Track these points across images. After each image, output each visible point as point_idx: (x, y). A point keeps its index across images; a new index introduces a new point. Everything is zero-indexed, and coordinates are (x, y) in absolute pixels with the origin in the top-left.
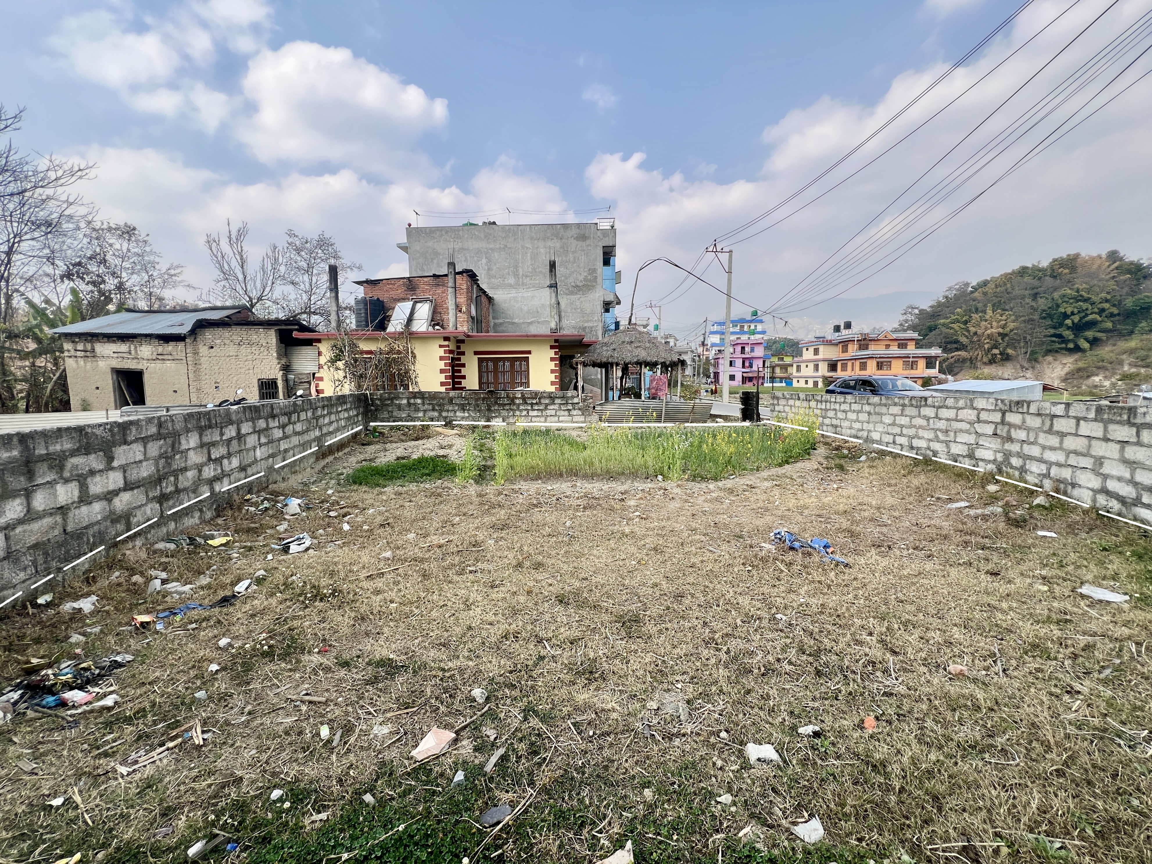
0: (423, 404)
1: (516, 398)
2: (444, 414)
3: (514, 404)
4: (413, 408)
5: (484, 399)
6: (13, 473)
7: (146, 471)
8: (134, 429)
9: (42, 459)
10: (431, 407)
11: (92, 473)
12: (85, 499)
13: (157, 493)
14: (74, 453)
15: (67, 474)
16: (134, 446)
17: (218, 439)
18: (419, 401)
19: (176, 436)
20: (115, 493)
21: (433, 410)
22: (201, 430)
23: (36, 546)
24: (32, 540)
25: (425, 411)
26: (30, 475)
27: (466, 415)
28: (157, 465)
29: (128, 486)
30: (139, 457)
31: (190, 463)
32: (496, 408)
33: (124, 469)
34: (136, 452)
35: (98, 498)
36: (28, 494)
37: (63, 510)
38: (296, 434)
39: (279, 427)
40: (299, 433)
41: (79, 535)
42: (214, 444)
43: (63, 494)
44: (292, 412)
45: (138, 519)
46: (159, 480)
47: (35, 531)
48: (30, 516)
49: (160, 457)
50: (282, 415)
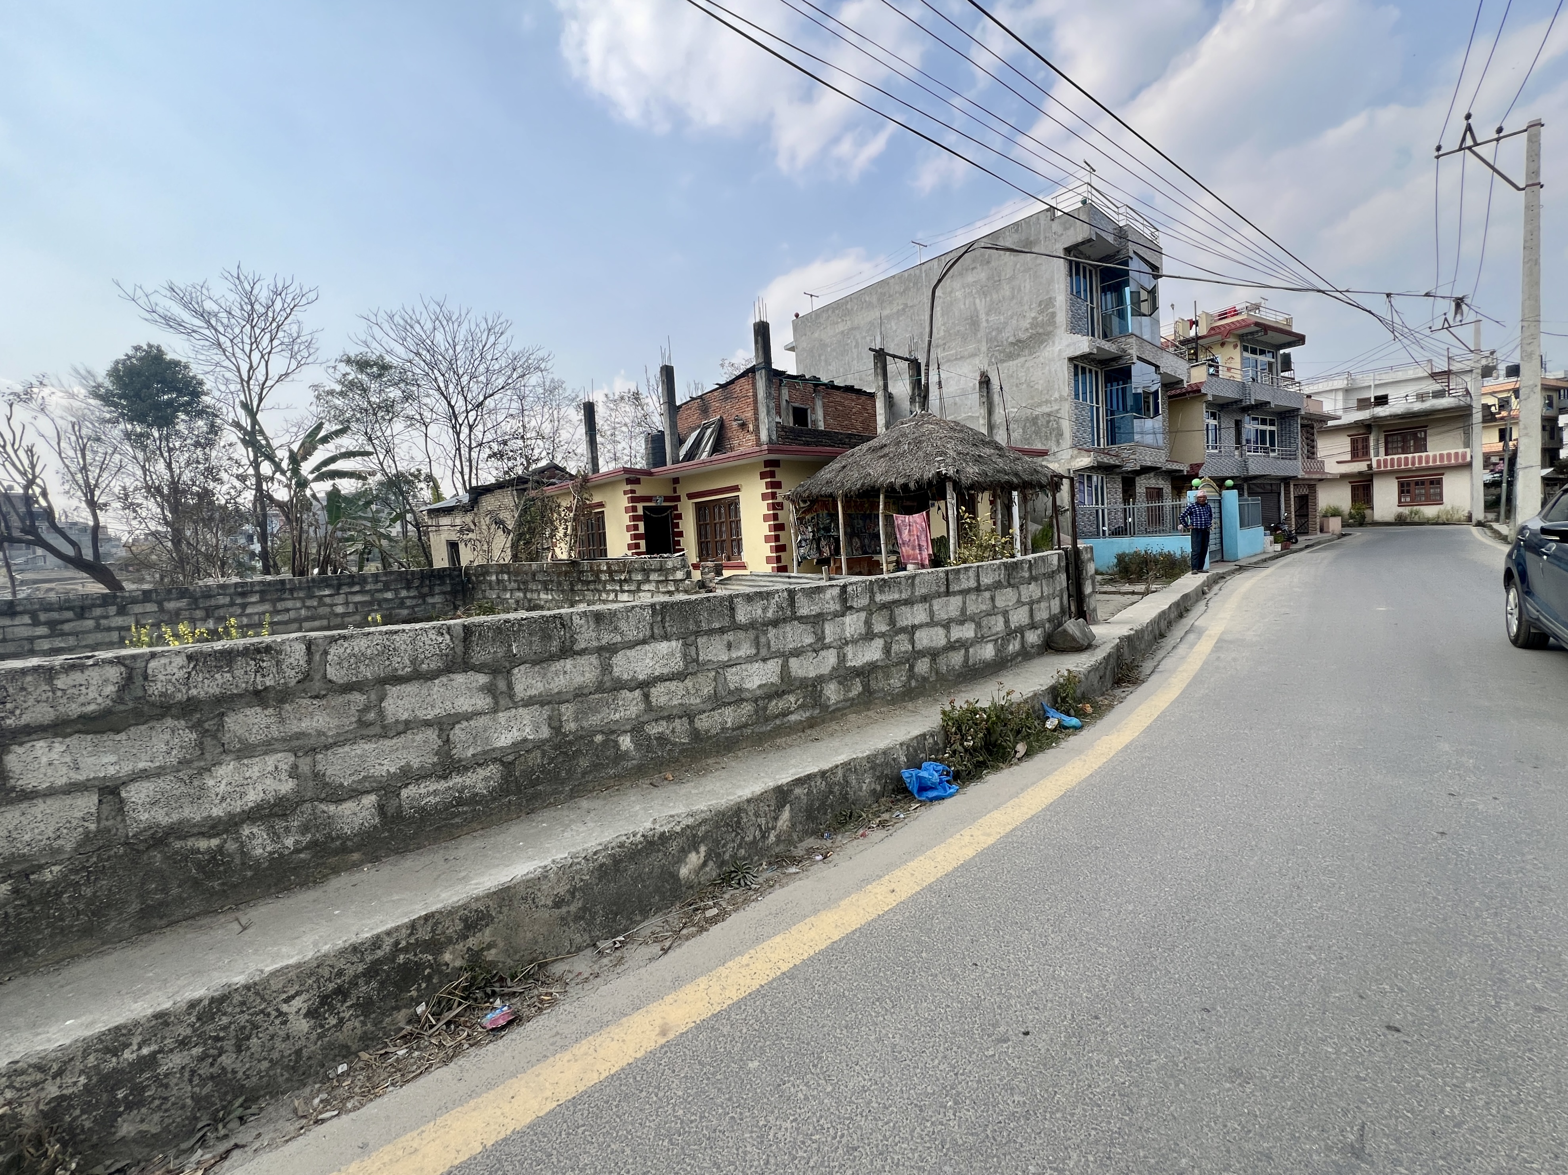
1: (602, 572)
2: (529, 595)
3: (600, 581)
5: (566, 573)
27: (550, 597)
32: (579, 587)
38: (109, 629)
39: (36, 623)
40: (121, 629)
44: (94, 605)
50: (48, 610)
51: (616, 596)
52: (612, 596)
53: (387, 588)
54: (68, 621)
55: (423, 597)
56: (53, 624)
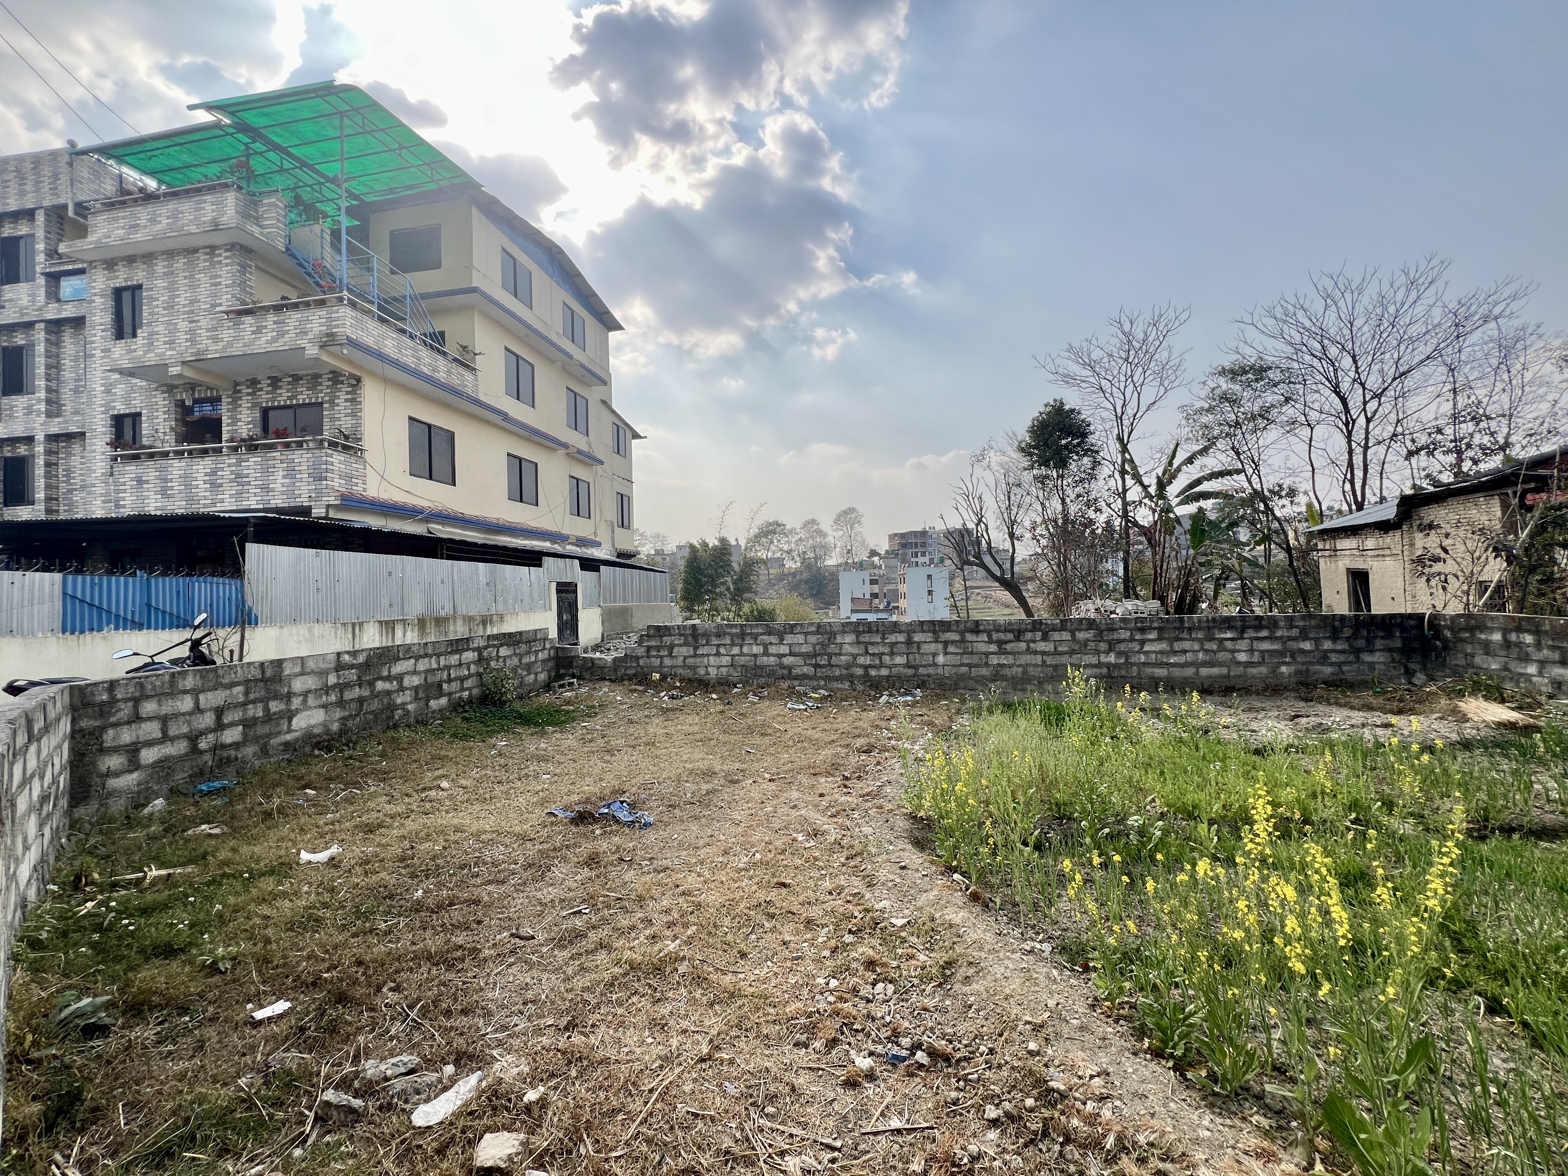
6: (736, 637)
7: (804, 649)
8: (798, 628)
9: (748, 634)
11: (771, 644)
12: (766, 653)
13: (814, 662)
14: (762, 634)
15: (758, 642)
16: (798, 636)
17: (879, 640)
18: (1529, 639)
19: (832, 635)
20: (784, 655)
22: (858, 634)
23: (743, 666)
24: (742, 663)
26: (743, 639)
28: (814, 648)
29: (791, 654)
30: (802, 641)
31: (844, 651)
33: (790, 645)
34: (800, 639)
35: (773, 655)
36: (741, 646)
37: (755, 656)
38: (1035, 653)
39: (990, 641)
40: (1043, 653)
41: (762, 668)
42: (872, 644)
43: (757, 649)
44: (1027, 630)
45: (797, 671)
46: (815, 655)
47: (743, 660)
48: (742, 654)
49: (818, 644)
50: (998, 631)
53: (1304, 636)
54: (1010, 641)
55: (1357, 652)
56: (1000, 643)
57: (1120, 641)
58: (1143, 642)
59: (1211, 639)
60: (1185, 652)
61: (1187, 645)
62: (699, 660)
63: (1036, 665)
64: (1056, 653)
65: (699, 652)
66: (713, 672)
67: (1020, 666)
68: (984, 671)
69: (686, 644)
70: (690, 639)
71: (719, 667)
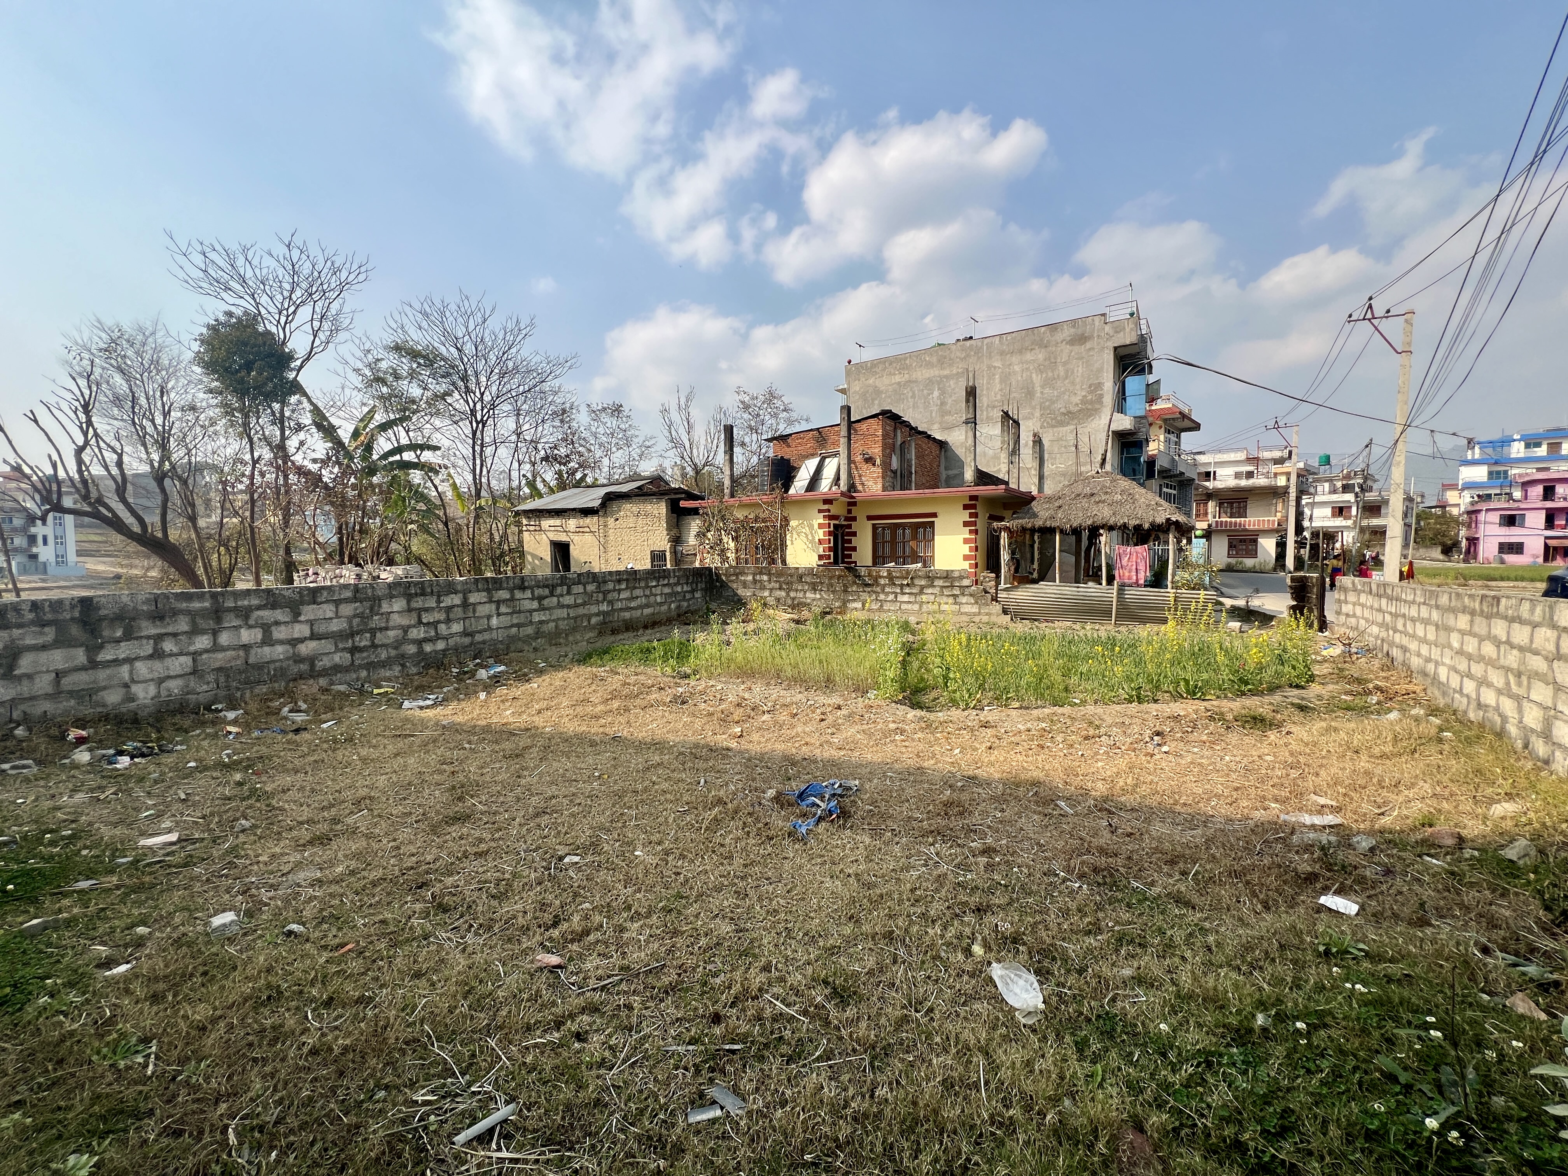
0: (770, 581)
1: (881, 577)
2: (792, 594)
3: (878, 585)
4: (758, 585)
5: (839, 577)
6: (203, 617)
7: (336, 626)
8: (325, 593)
9: (229, 610)
10: (777, 586)
11: (277, 623)
12: (268, 641)
13: (349, 644)
14: (259, 608)
15: (251, 622)
16: (324, 606)
17: (434, 605)
18: (765, 578)
19: (376, 601)
20: (302, 640)
21: (780, 589)
22: (409, 597)
23: (220, 669)
24: (217, 665)
25: (771, 590)
26: (219, 620)
27: (818, 596)
28: (350, 622)
29: (313, 637)
30: (330, 614)
31: (391, 624)
32: (854, 589)
33: (311, 623)
34: (328, 610)
35: (281, 642)
36: (215, 633)
37: (246, 647)
38: (563, 606)
39: (533, 599)
40: (568, 606)
41: (260, 667)
42: (427, 610)
43: (247, 636)
44: (557, 585)
45: (324, 663)
46: (352, 635)
47: (219, 659)
48: (216, 648)
49: (355, 616)
50: (539, 587)
51: (896, 597)
52: (891, 597)
54: (547, 597)
56: (540, 599)
57: (609, 591)
58: (619, 591)
59: (647, 587)
60: (637, 597)
61: (638, 592)
62: (102, 675)
63: (564, 619)
64: (576, 606)
65: (106, 655)
66: (144, 694)
67: (553, 621)
68: (530, 630)
69: (62, 642)
70: (75, 630)
71: (160, 681)
